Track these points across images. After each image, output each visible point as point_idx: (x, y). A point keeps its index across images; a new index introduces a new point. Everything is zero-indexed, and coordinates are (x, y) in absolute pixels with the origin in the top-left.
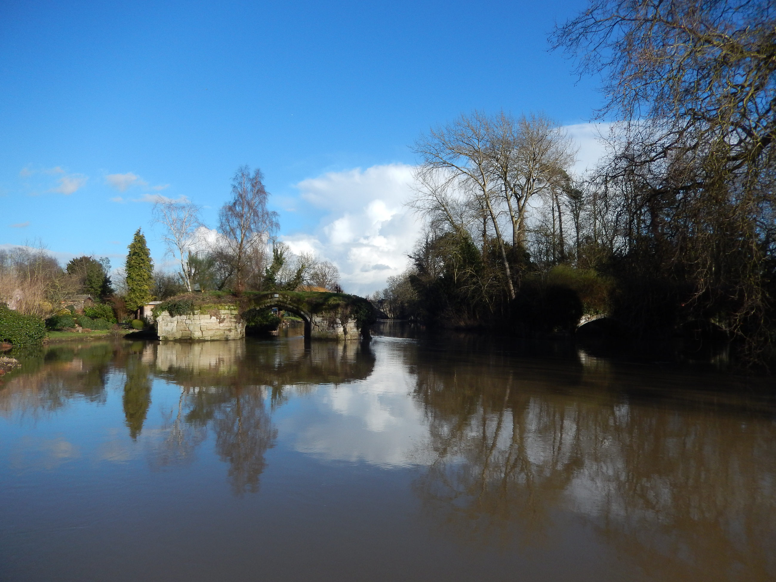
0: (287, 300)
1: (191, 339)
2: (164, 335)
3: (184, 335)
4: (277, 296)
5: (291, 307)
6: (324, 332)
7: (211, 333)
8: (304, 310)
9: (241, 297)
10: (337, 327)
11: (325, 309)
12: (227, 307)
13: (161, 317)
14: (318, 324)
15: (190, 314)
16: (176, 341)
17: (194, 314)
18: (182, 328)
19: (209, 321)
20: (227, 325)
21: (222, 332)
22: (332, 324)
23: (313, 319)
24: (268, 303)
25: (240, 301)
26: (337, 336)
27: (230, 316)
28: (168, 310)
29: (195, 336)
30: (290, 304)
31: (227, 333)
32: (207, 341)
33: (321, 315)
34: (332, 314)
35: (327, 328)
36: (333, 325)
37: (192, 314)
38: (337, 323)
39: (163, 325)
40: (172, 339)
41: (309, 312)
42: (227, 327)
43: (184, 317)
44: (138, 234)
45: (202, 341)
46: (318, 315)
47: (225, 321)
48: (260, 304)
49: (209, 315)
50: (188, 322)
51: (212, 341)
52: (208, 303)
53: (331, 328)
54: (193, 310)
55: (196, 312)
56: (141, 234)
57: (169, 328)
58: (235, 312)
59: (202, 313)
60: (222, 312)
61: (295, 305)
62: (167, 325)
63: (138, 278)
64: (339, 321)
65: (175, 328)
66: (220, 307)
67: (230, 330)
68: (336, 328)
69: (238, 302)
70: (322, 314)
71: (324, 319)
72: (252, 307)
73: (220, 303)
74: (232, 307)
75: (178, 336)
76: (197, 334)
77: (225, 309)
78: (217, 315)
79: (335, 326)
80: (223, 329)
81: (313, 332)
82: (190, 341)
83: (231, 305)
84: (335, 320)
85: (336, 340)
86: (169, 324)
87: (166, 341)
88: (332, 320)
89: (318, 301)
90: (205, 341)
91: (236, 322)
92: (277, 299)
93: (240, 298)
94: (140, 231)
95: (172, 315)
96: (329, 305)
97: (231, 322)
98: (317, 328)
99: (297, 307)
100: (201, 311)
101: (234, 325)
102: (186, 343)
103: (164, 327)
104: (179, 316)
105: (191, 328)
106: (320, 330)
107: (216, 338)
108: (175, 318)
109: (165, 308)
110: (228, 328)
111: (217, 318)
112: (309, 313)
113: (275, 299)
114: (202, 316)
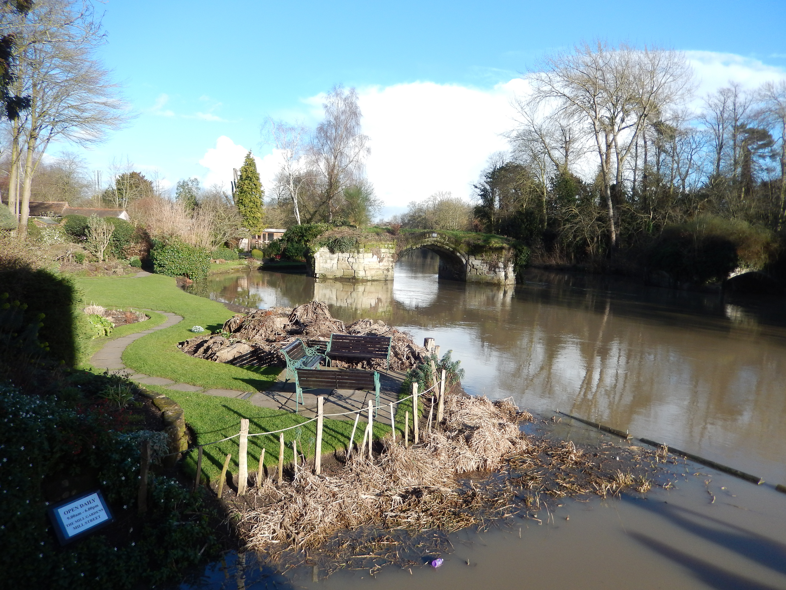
0: (445, 240)
1: (354, 278)
2: (322, 272)
3: (346, 273)
4: (435, 235)
5: (448, 247)
6: (483, 276)
7: (373, 272)
8: (461, 251)
9: (398, 234)
10: (499, 271)
11: (486, 252)
12: (386, 245)
13: (318, 253)
14: (475, 266)
15: (354, 252)
16: (336, 279)
17: (358, 252)
18: (344, 266)
19: (371, 260)
20: (385, 264)
21: (382, 272)
22: (493, 267)
23: (470, 261)
24: (425, 242)
25: (398, 239)
26: (499, 280)
27: (388, 255)
28: (328, 246)
29: (359, 275)
30: (447, 245)
31: (385, 272)
32: (369, 281)
33: (480, 258)
34: (495, 256)
35: (488, 273)
36: (495, 268)
37: (356, 252)
38: (499, 268)
39: (321, 261)
40: (331, 277)
41: (466, 253)
42: (385, 266)
43: (346, 255)
44: (248, 157)
45: (365, 281)
46: (477, 257)
47: (384, 261)
48: (417, 244)
49: (371, 254)
50: (351, 260)
51: (373, 281)
52: (371, 241)
53: (492, 272)
54: (357, 248)
55: (361, 250)
56: (251, 156)
57: (328, 266)
58: (393, 251)
59: (366, 252)
60: (383, 250)
61: (453, 246)
62: (326, 262)
63: (251, 204)
64: (501, 265)
65: (335, 265)
66: (381, 246)
67: (388, 270)
68: (498, 273)
69: (395, 240)
70: (482, 256)
71: (484, 262)
72: (409, 246)
73: (380, 240)
74: (390, 246)
75: (339, 274)
76: (361, 274)
77: (385, 248)
78: (377, 253)
79: (497, 270)
80: (383, 268)
81: (469, 274)
82: (354, 281)
83: (390, 243)
84: (497, 264)
85: (497, 285)
86: (329, 261)
87: (324, 278)
88: (494, 263)
89: (476, 242)
90: (368, 281)
91: (392, 262)
92: (435, 239)
93: (397, 236)
94: (250, 153)
95: (332, 251)
96: (490, 248)
97: (388, 261)
98: (474, 272)
99: (454, 249)
100: (365, 249)
101: (391, 264)
102: (349, 282)
103: (322, 265)
104: (340, 254)
105: (355, 267)
106: (478, 274)
107: (375, 278)
108: (335, 256)
109: (325, 244)
110: (387, 268)
111: (378, 257)
112: (465, 255)
113: (432, 239)
114: (366, 255)
